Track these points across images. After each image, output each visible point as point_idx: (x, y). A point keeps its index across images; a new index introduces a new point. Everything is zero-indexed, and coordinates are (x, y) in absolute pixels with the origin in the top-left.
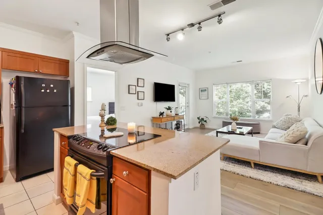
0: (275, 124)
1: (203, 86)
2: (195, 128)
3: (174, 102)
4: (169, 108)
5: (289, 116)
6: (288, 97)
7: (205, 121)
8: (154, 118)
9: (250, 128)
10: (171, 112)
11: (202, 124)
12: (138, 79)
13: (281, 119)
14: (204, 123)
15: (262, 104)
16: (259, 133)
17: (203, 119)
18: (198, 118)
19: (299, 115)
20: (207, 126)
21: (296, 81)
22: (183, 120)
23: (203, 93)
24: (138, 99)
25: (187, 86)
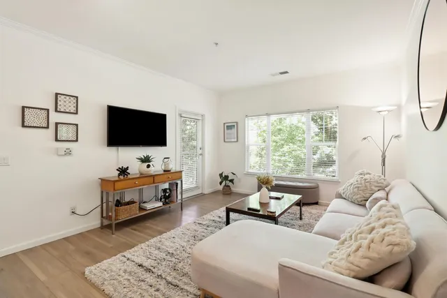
0: (341, 190)
1: (230, 119)
2: (215, 193)
3: (163, 148)
4: (146, 160)
5: (367, 176)
6: (365, 139)
7: (232, 181)
8: (104, 182)
9: (297, 197)
10: (148, 166)
11: (227, 186)
12: (57, 94)
13: (351, 181)
14: (230, 184)
15: (327, 150)
16: (317, 203)
17: (226, 177)
18: (221, 175)
19: (384, 173)
20: (234, 189)
21: (379, 109)
22: (179, 182)
23: (229, 131)
24: (57, 140)
25: (200, 118)
